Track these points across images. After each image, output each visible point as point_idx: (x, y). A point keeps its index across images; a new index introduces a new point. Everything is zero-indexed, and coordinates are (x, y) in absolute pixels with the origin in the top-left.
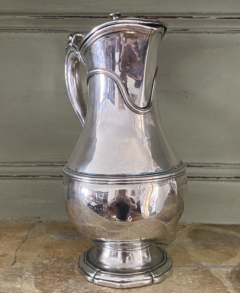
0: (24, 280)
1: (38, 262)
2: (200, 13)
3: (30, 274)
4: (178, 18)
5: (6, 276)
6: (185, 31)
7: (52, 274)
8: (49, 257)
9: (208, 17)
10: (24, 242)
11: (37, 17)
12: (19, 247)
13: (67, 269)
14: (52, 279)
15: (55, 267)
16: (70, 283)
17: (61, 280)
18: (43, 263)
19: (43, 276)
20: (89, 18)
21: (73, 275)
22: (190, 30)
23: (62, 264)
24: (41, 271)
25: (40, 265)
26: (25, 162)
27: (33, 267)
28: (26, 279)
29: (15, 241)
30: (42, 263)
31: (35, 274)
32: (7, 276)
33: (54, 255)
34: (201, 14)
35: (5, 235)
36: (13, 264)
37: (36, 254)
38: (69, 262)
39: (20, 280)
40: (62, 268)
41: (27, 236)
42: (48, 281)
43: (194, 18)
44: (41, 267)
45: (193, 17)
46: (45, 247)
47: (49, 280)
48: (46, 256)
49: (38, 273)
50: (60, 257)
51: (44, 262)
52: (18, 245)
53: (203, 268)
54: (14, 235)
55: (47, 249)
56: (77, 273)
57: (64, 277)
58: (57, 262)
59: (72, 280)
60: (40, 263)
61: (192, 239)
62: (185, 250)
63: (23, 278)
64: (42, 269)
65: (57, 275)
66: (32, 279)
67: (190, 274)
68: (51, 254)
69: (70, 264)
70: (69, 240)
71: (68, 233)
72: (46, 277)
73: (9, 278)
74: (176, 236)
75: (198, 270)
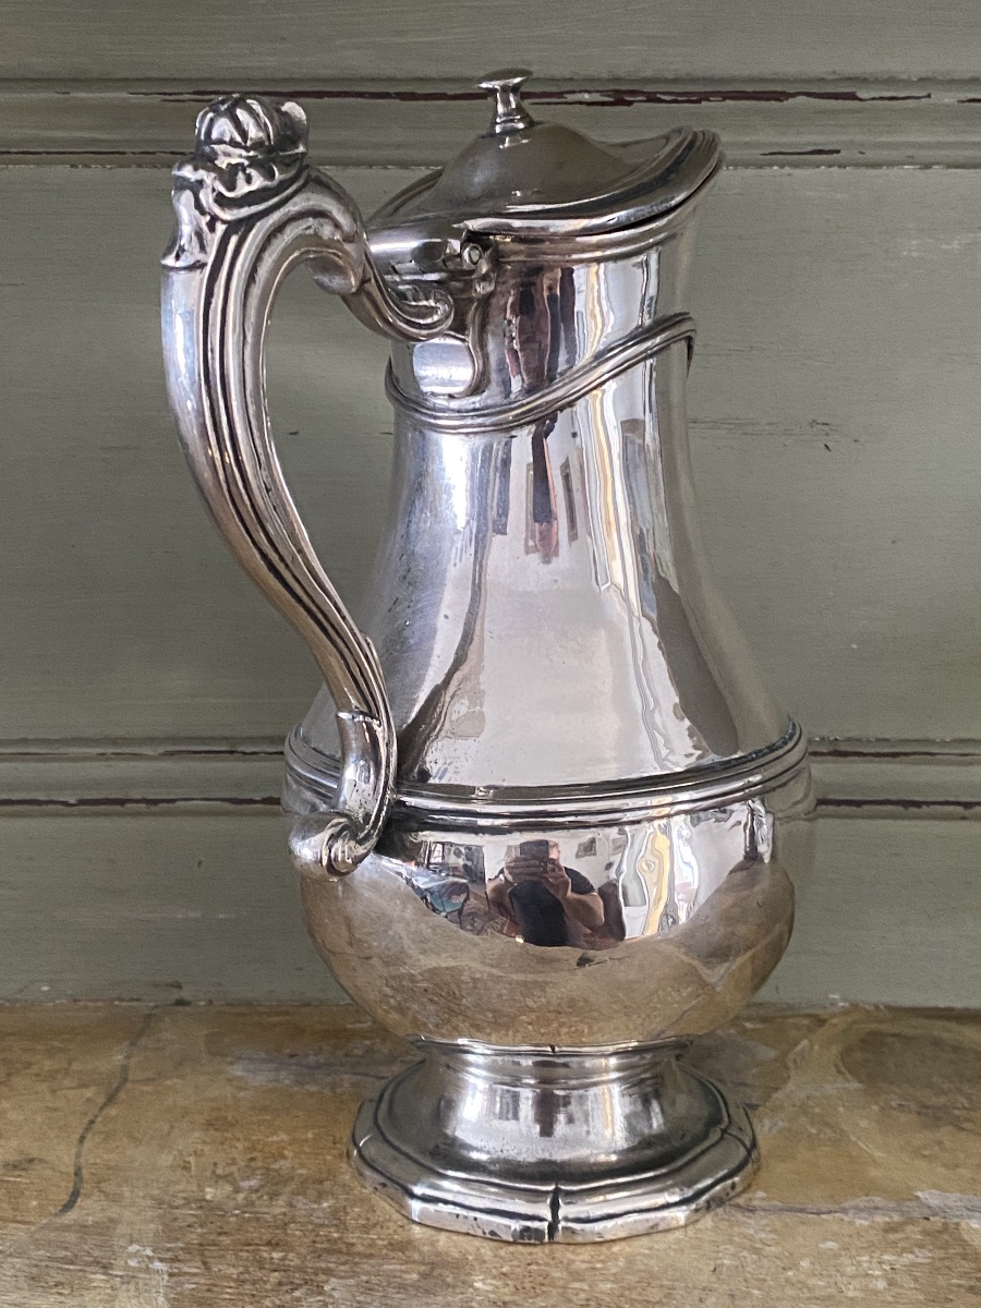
0: (123, 1283)
1: (182, 1195)
2: (886, 77)
3: (149, 1252)
4: (791, 101)
5: (36, 1266)
6: (824, 157)
7: (247, 1251)
8: (227, 1170)
9: (925, 94)
10: (111, 1099)
11: (170, 94)
12: (92, 1122)
13: (314, 1230)
14: (246, 1276)
15: (258, 1219)
16: (331, 1296)
17: (292, 1283)
18: (205, 1200)
19: (204, 1263)
20: (398, 101)
21: (344, 1258)
22: (843, 153)
23: (291, 1205)
24: (193, 1238)
25: (191, 1209)
26: (115, 742)
27: (160, 1217)
28: (129, 1278)
29: (71, 1093)
30: (202, 1202)
31: (169, 1255)
32: (44, 1264)
33: (253, 1159)
34: (891, 81)
35: (29, 1065)
36: (69, 1206)
37: (166, 1159)
38: (320, 1196)
39: (102, 1285)
40: (292, 1225)
41: (125, 1069)
42: (230, 1287)
43: (861, 100)
44: (194, 1219)
45: (859, 95)
46: (209, 1124)
47: (232, 1284)
48: (215, 1164)
49: (182, 1249)
50: (276, 1170)
51: (210, 1193)
52: (85, 1114)
53: (927, 1219)
54: (65, 1066)
55: (218, 1134)
56: (360, 1248)
57: (301, 1269)
58: (265, 1197)
59: (341, 1281)
60: (188, 1201)
61: (861, 1082)
62: (835, 1131)
63: (115, 1273)
64: (199, 1230)
65: (272, 1258)
66: (157, 1277)
67: (870, 1247)
68: (235, 1154)
69: (325, 1205)
70: (313, 1088)
71: (307, 1055)
72: (221, 1267)
73: (52, 1272)
74: (791, 1065)
75: (909, 1228)
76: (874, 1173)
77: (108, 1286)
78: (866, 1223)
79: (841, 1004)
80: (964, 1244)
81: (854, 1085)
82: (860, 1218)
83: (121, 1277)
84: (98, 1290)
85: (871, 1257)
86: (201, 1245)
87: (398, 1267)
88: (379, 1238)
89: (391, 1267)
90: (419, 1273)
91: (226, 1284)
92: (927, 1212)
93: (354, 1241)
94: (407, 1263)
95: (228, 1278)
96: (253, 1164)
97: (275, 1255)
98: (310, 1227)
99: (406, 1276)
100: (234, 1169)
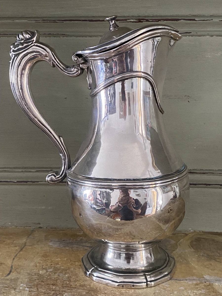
0: (18, 293)
1: (35, 272)
3: (25, 286)
4: (180, 21)
6: (188, 34)
7: (47, 286)
8: (46, 267)
9: (211, 19)
10: (21, 250)
11: (37, 21)
12: (16, 255)
13: (63, 282)
14: (46, 292)
15: (51, 279)
17: (56, 294)
18: (39, 274)
19: (37, 289)
20: (89, 22)
21: (69, 288)
22: (192, 33)
23: (59, 275)
24: (36, 283)
25: (36, 276)
26: (25, 168)
27: (29, 277)
28: (20, 292)
29: (13, 248)
31: (30, 286)
32: (1, 288)
33: (52, 264)
35: (4, 241)
36: (9, 274)
37: (32, 264)
38: (65, 274)
40: (58, 280)
41: (26, 243)
44: (36, 278)
45: (196, 20)
46: (43, 256)
48: (43, 266)
49: (33, 285)
50: (56, 267)
51: (41, 272)
52: (15, 253)
53: (206, 282)
54: (12, 242)
55: (44, 258)
56: (73, 286)
57: (59, 291)
58: (53, 273)
59: (68, 294)
60: (35, 274)
61: (194, 249)
62: (186, 261)
63: (17, 290)
64: (37, 281)
65: (53, 288)
66: (26, 292)
67: (191, 289)
68: (47, 263)
69: (66, 276)
70: (67, 248)
71: (67, 241)
72: (41, 290)
73: (3, 290)
74: (178, 245)
75: (201, 284)
76: (194, 271)
77: (15, 293)
78: (191, 283)
79: (191, 231)
80: (214, 288)
81: (193, 250)
82: (190, 282)
83: (18, 291)
84: (12, 294)
85: (191, 291)
86: (37, 284)
87: (81, 291)
88: (78, 284)
89: (80, 291)
90: (86, 293)
91: (41, 294)
92: (206, 281)
93: (72, 284)
94: (83, 290)
95: (42, 292)
96: (51, 266)
97: (53, 287)
98: (62, 281)
99: (83, 293)
100: (47, 266)
